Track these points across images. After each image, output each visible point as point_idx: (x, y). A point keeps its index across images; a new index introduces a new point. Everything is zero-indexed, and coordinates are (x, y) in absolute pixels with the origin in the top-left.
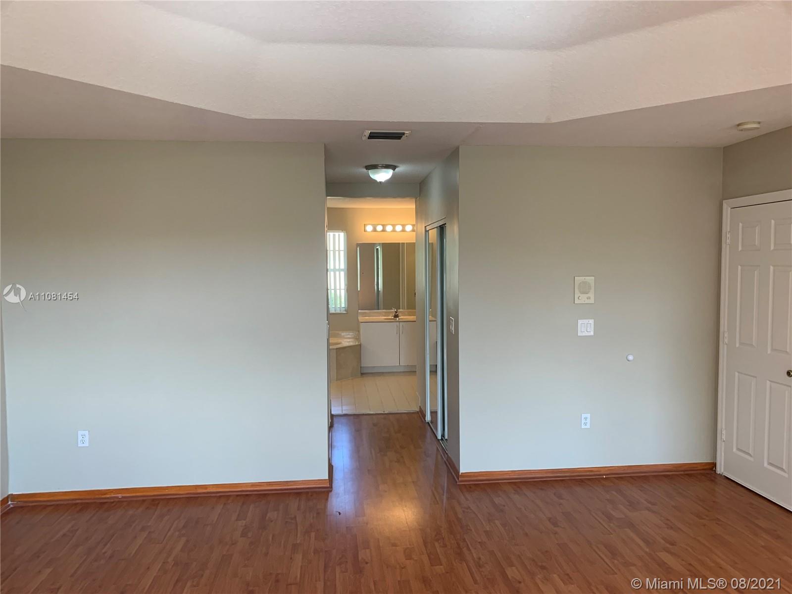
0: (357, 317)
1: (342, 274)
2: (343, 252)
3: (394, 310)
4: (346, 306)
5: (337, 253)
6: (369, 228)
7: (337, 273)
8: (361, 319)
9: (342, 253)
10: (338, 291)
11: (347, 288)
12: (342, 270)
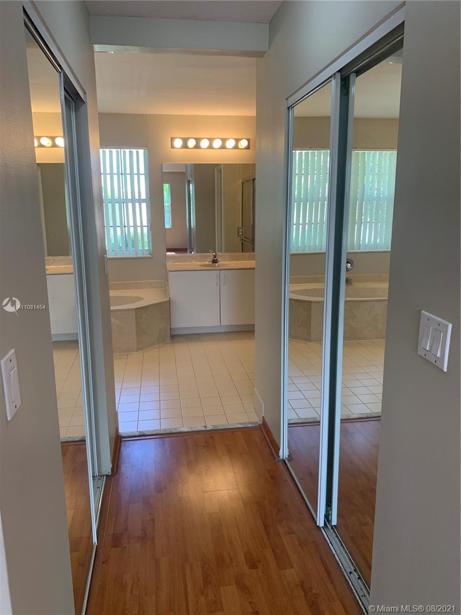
0: (166, 263)
1: (144, 205)
2: (144, 176)
3: (212, 254)
4: (151, 249)
5: (136, 177)
6: (178, 143)
7: (137, 205)
8: (170, 265)
9: (142, 178)
10: (139, 229)
11: (151, 224)
12: (144, 201)
